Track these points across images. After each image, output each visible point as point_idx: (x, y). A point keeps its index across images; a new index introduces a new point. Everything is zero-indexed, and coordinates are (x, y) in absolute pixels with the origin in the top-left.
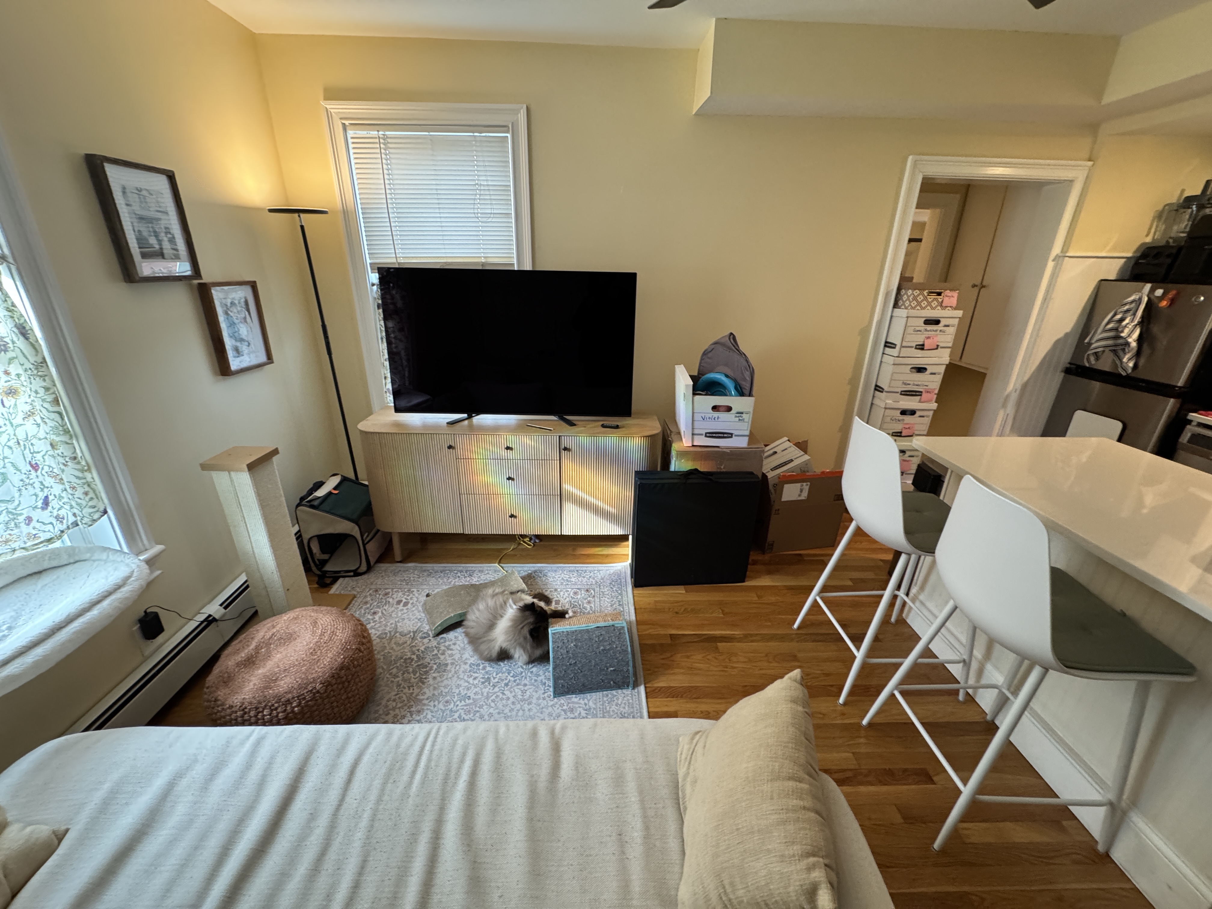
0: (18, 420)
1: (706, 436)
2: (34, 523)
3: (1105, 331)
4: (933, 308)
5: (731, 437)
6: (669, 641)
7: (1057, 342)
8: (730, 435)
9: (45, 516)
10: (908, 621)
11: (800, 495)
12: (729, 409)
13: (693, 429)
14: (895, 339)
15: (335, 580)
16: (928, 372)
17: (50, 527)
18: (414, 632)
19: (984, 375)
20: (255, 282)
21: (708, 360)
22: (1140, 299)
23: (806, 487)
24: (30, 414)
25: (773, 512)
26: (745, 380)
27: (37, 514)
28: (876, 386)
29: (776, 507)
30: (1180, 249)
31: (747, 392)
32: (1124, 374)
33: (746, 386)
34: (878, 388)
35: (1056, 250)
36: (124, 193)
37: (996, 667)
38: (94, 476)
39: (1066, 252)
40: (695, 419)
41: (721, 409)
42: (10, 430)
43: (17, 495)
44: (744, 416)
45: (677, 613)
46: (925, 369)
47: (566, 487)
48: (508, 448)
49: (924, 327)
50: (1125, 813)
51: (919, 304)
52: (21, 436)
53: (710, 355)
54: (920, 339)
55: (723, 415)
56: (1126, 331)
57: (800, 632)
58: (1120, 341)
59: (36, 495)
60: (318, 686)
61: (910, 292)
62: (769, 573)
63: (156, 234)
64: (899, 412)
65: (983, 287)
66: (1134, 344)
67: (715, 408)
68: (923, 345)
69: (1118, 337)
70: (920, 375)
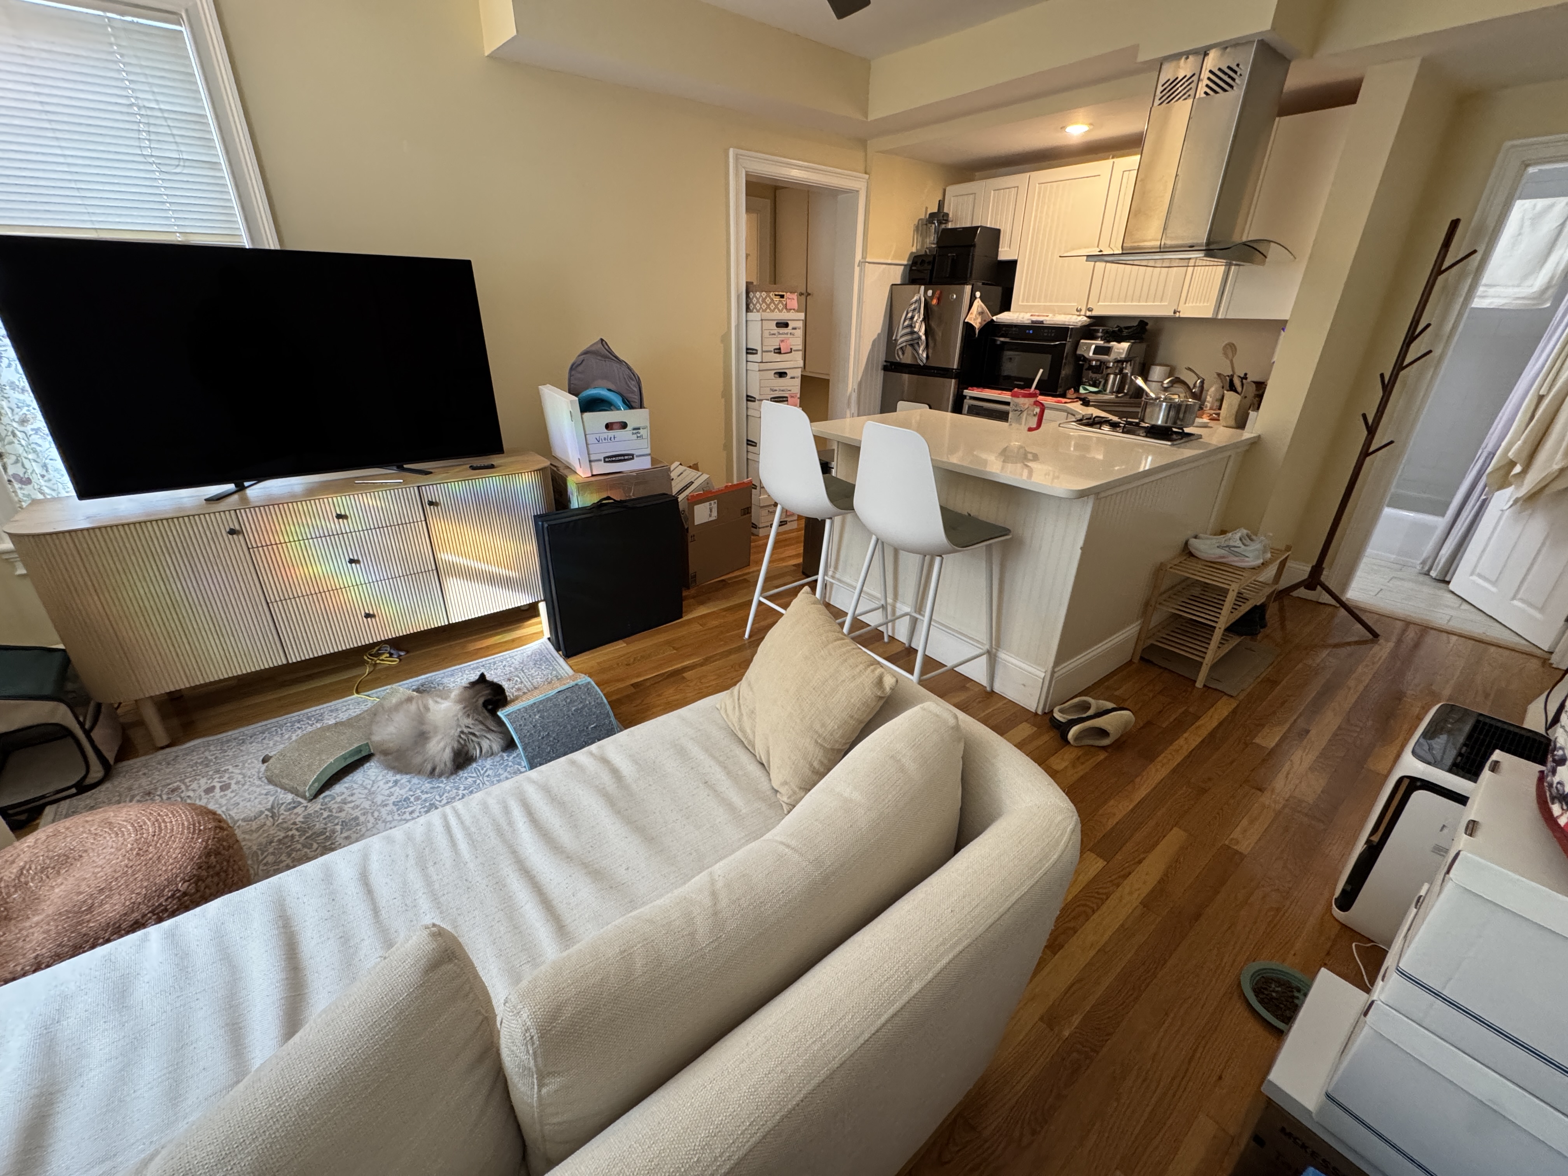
1: (605, 462)
3: (903, 328)
4: (780, 311)
5: (633, 458)
6: (633, 690)
7: (874, 341)
8: (630, 457)
10: (832, 603)
11: (710, 516)
12: (624, 425)
13: (589, 454)
14: (755, 344)
15: (39, 812)
16: (788, 377)
18: (271, 810)
19: (827, 382)
21: (579, 375)
22: (920, 299)
23: (714, 504)
25: (690, 539)
26: (633, 392)
28: (747, 396)
29: (691, 532)
30: (934, 257)
31: (638, 404)
32: (922, 364)
33: (635, 398)
34: (750, 399)
35: (858, 257)
37: (904, 603)
39: (866, 258)
40: (589, 442)
41: (614, 426)
44: (641, 431)
45: (628, 665)
46: (786, 373)
47: (444, 556)
48: (339, 516)
49: (776, 330)
50: (995, 656)
51: (768, 306)
53: (580, 369)
54: (774, 343)
55: (619, 433)
56: (917, 325)
57: (752, 639)
58: (915, 336)
61: (758, 294)
62: (702, 603)
65: (809, 294)
66: (923, 337)
67: (608, 426)
68: (780, 349)
69: (912, 333)
70: (782, 381)
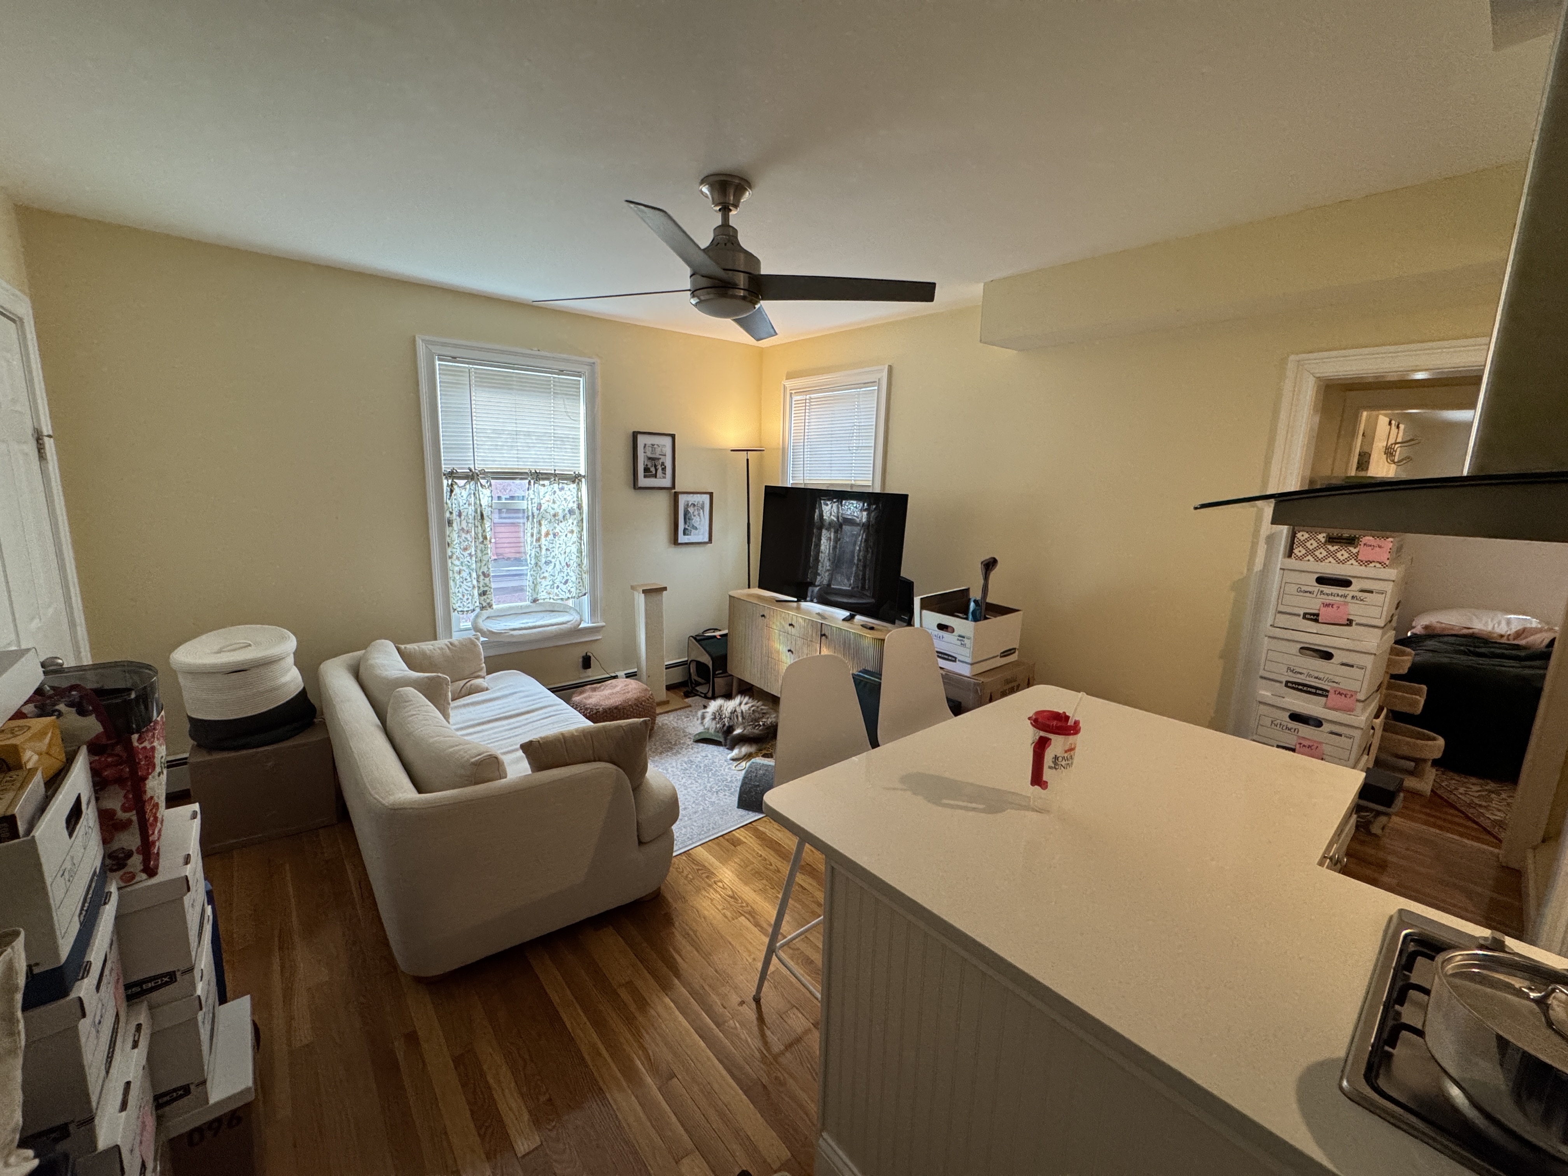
0: (570, 544)
2: (559, 589)
4: (1337, 562)
5: (957, 662)
8: (955, 659)
9: (564, 587)
12: (952, 630)
15: (696, 695)
16: (1336, 660)
17: (564, 593)
20: (712, 493)
24: (574, 543)
27: (561, 586)
36: (645, 447)
38: (586, 577)
41: (945, 628)
42: (564, 546)
43: (557, 574)
44: (965, 639)
46: (1331, 655)
48: (791, 625)
49: (1317, 587)
52: (568, 550)
54: (1311, 605)
55: (946, 635)
59: (563, 577)
60: (601, 709)
63: (655, 466)
64: (1288, 714)
67: (940, 626)
68: (1318, 615)
70: (1321, 663)
